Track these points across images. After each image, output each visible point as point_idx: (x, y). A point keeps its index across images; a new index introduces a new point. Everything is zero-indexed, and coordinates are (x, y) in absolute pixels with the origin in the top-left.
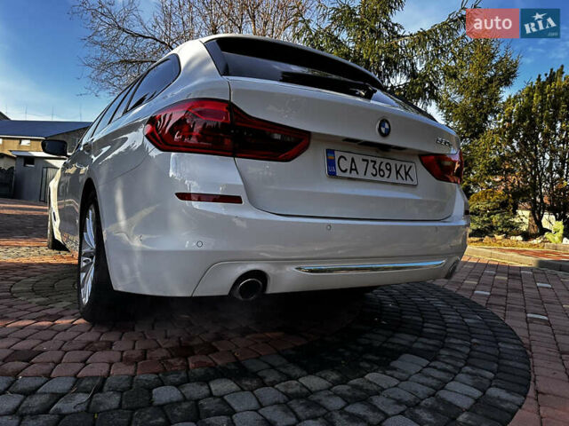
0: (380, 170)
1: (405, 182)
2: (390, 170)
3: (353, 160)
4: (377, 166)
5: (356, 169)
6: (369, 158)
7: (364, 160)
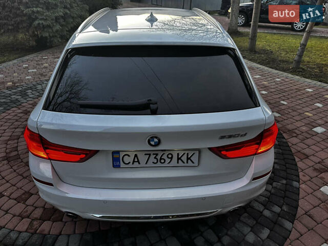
0: (161, 159)
1: (186, 165)
2: (171, 158)
3: (136, 156)
4: (159, 157)
5: (138, 161)
6: (152, 153)
7: (145, 154)
